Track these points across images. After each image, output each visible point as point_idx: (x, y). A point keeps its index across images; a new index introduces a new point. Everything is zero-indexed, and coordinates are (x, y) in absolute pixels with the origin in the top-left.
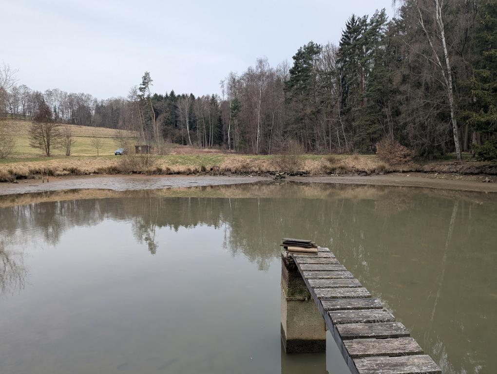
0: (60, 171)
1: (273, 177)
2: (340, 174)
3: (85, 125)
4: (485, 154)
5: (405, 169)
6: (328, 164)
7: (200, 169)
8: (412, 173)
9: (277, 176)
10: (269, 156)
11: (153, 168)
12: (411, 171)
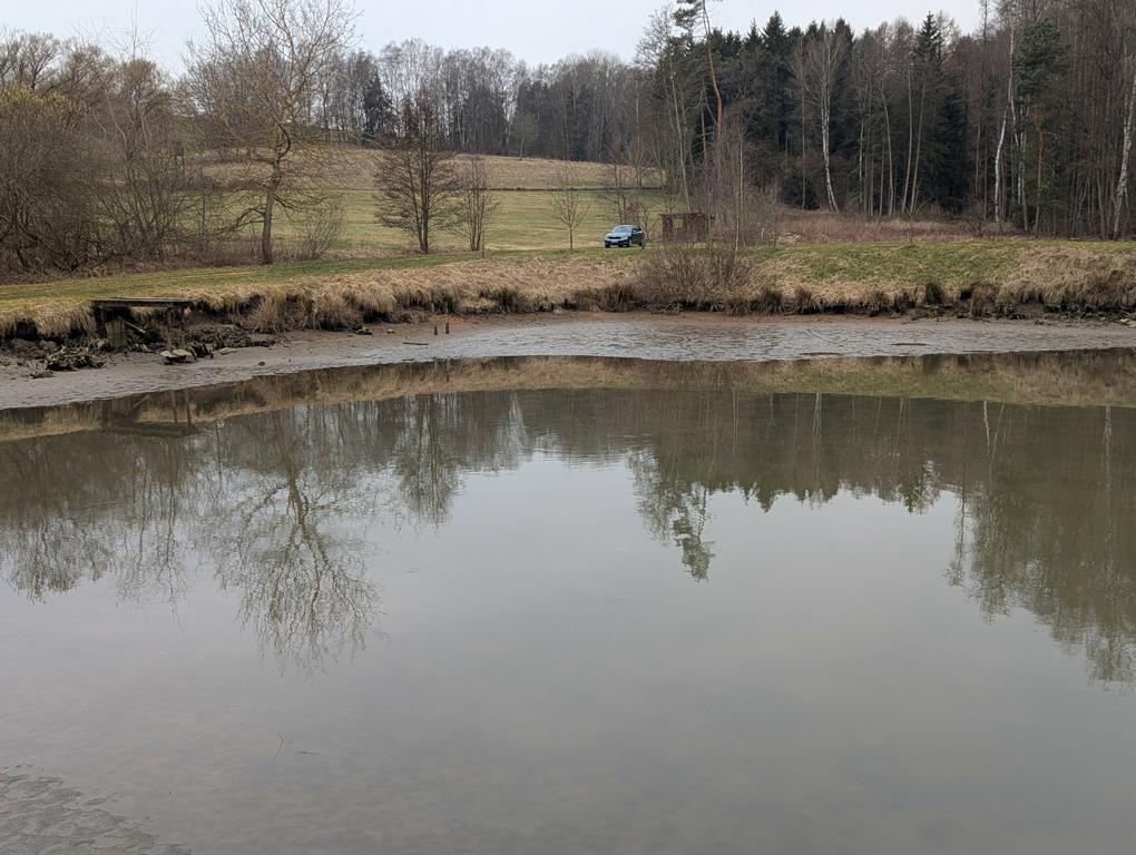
0: (472, 299)
7: (921, 294)
11: (752, 291)
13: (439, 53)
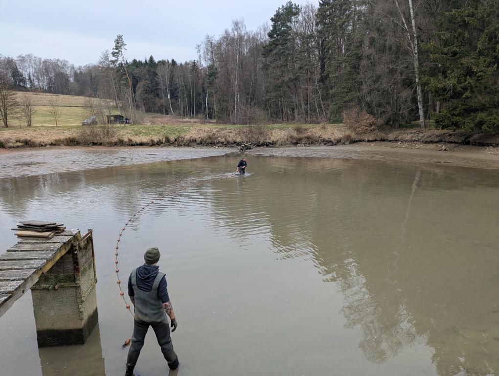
0: (13, 143)
1: (239, 148)
2: (306, 144)
3: (63, 94)
4: (441, 121)
5: (370, 139)
6: (295, 134)
7: (164, 140)
8: (377, 142)
9: (243, 147)
10: (236, 126)
11: (115, 140)
12: (376, 140)
13: (40, 60)
